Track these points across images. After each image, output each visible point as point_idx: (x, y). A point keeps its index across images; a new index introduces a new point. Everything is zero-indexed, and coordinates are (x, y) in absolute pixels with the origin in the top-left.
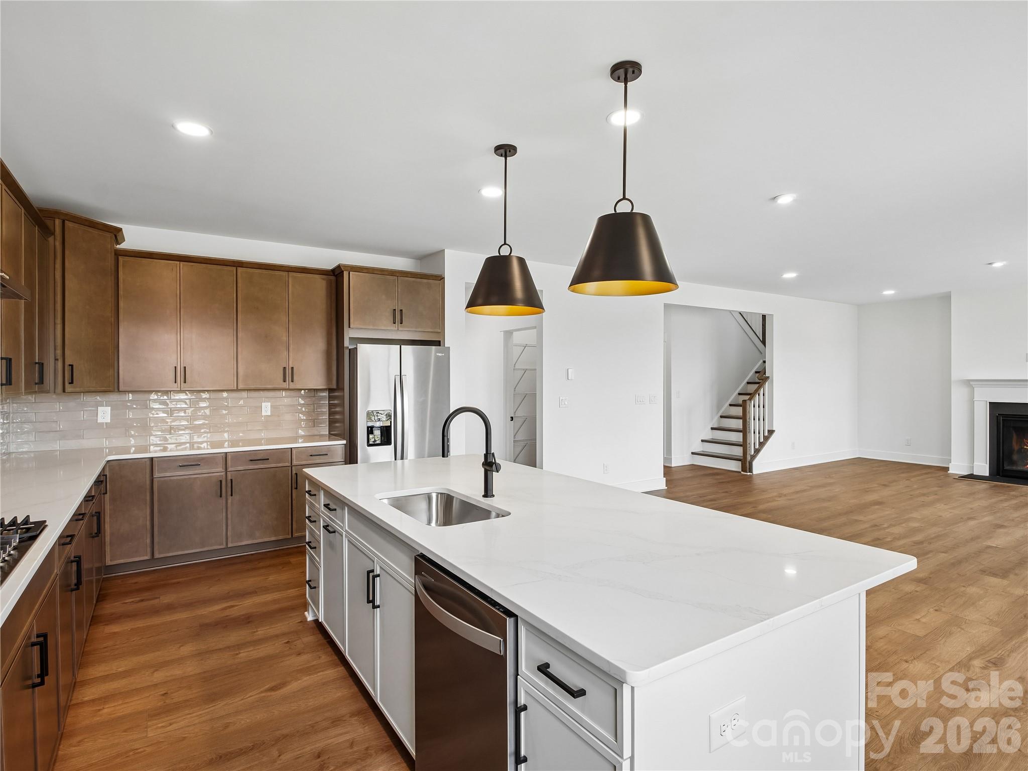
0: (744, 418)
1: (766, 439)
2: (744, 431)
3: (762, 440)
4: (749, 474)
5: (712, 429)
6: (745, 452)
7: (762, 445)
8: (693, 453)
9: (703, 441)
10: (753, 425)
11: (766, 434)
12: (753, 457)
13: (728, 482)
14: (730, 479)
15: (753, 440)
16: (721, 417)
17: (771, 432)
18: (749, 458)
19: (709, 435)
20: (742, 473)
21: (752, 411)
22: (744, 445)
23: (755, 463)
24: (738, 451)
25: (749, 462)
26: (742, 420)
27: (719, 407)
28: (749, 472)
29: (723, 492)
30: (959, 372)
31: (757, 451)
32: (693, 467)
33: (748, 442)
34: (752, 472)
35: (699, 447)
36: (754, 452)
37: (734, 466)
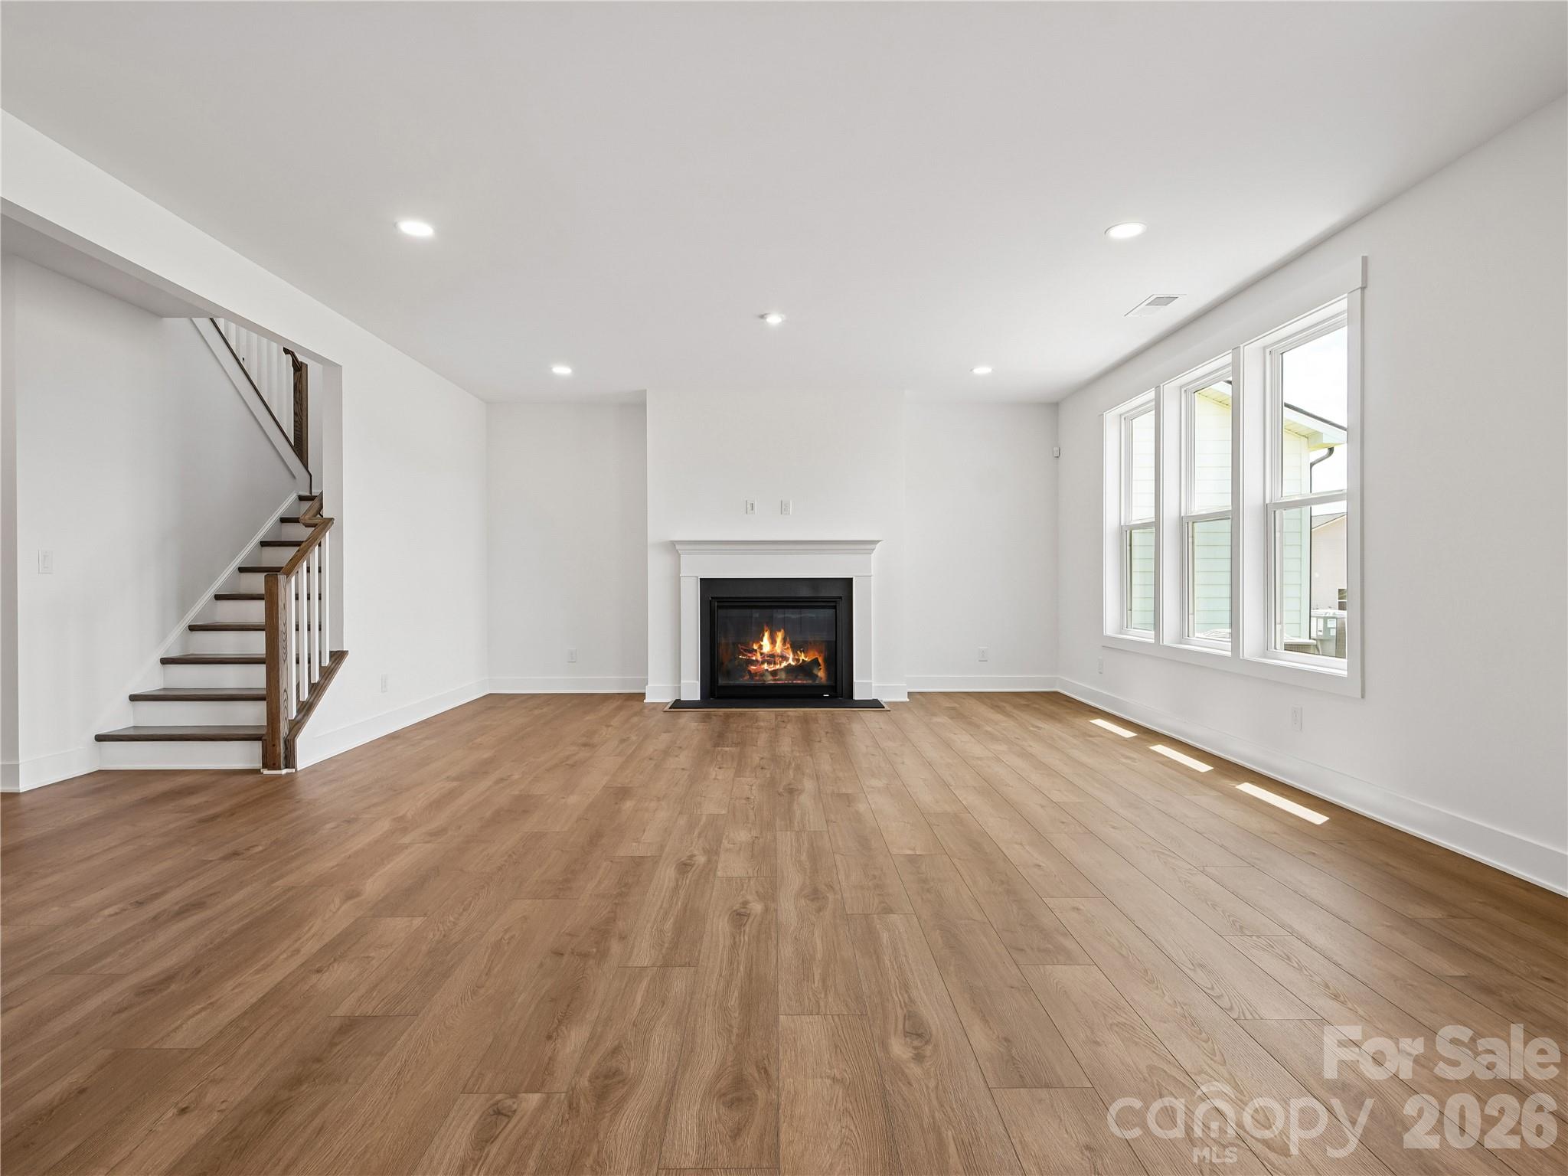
0: (272, 628)
1: (327, 674)
2: (272, 661)
3: (316, 678)
4: (284, 771)
5: (165, 661)
6: (273, 716)
7: (317, 690)
8: (100, 738)
9: (134, 698)
10: (294, 643)
11: (326, 662)
12: (296, 726)
13: (232, 813)
14: (235, 801)
15: (295, 680)
16: (192, 628)
17: (338, 656)
18: (284, 729)
19: (155, 679)
20: (266, 772)
21: (292, 611)
22: (271, 696)
23: (301, 742)
24: (253, 715)
25: (286, 741)
26: (264, 633)
27: (184, 602)
28: (287, 767)
29: (227, 858)
30: (661, 527)
31: (306, 708)
32: (103, 781)
33: (283, 686)
34: (294, 767)
35: (123, 718)
36: (299, 711)
37: (242, 756)
